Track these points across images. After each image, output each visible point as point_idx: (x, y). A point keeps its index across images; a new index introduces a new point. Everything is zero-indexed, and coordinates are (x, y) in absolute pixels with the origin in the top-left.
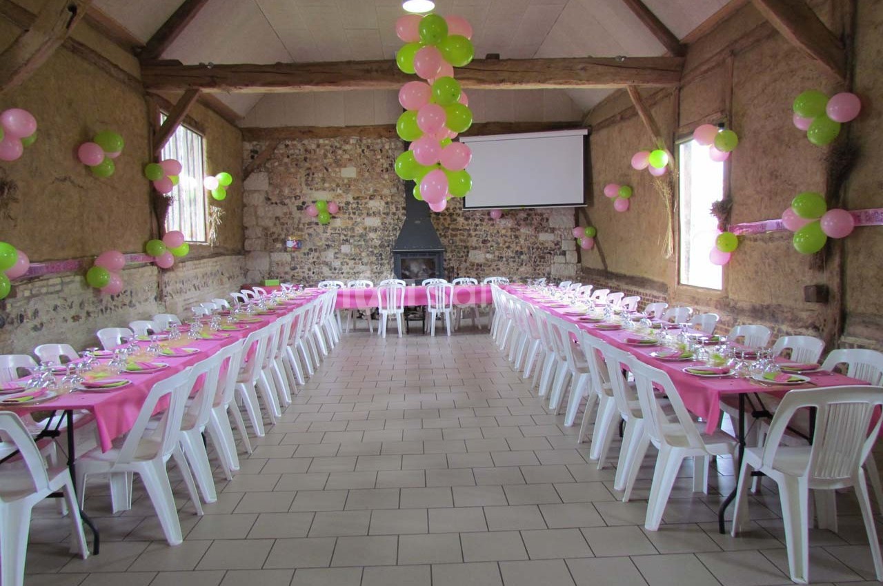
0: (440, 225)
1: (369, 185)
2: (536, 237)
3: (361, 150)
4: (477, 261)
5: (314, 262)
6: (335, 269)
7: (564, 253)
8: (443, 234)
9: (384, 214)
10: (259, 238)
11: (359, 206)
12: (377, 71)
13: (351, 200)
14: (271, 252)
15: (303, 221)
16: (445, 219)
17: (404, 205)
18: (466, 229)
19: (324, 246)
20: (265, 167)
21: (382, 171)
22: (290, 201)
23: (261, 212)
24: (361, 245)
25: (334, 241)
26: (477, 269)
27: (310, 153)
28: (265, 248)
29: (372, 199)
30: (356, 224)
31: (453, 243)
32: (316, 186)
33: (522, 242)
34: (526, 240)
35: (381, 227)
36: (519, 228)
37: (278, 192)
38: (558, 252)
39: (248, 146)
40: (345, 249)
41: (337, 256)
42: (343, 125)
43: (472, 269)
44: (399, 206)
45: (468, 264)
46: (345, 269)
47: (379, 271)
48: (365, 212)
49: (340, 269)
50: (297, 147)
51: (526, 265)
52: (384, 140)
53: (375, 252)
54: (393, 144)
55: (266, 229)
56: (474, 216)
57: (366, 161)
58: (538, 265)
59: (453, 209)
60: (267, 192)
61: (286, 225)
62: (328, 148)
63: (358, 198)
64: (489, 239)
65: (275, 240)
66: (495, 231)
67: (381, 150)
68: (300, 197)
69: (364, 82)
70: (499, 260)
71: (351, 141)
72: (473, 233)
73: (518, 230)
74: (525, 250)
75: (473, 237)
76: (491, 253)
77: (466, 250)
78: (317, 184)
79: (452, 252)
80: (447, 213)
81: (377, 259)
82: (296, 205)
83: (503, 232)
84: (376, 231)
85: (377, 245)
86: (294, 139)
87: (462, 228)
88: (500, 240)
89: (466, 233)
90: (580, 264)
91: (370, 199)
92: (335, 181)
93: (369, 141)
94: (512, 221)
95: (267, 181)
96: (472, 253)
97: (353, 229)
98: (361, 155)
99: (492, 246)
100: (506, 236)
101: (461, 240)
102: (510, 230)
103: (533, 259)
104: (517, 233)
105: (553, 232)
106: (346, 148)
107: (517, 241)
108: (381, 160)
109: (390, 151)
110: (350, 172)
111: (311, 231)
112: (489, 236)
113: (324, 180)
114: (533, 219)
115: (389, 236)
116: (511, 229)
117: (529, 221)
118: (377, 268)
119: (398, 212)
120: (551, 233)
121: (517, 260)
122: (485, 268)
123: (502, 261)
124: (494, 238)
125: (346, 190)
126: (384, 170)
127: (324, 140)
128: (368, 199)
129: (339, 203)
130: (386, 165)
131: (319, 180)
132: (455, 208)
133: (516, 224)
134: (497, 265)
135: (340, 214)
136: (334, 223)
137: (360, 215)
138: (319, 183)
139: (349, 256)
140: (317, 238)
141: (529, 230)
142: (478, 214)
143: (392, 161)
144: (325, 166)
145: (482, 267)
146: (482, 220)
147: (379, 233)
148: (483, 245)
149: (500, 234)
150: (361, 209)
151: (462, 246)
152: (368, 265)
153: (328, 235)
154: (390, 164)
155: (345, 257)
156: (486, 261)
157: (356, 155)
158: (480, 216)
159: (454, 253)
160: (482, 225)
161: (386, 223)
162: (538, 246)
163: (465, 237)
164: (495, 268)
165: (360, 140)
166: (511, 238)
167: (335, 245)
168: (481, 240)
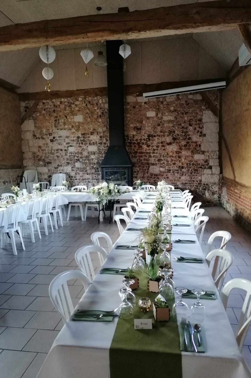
0: (132, 150)
1: (91, 126)
2: (192, 157)
3: (85, 104)
4: (155, 173)
6: (72, 177)
7: (211, 168)
8: (134, 155)
9: (99, 143)
10: (31, 159)
11: (85, 139)
12: (36, 30)
13: (80, 136)
14: (37, 167)
15: (54, 149)
18: (148, 152)
19: (66, 163)
20: (33, 117)
22: (47, 137)
23: (31, 143)
24: (87, 162)
25: (71, 160)
26: (154, 178)
27: (57, 107)
28: (34, 165)
30: (83, 150)
31: (140, 161)
32: (60, 127)
33: (183, 160)
34: (185, 159)
35: (98, 151)
36: (181, 151)
37: (39, 131)
38: (207, 167)
39: (23, 104)
40: (78, 165)
41: (73, 169)
42: (75, 89)
43: (151, 177)
44: (108, 139)
45: (149, 174)
46: (78, 177)
48: (88, 142)
49: (75, 177)
50: (49, 104)
51: (185, 175)
52: (99, 97)
53: (95, 166)
54: (104, 100)
55: (34, 153)
56: (153, 144)
57: (88, 111)
58: (193, 175)
59: (140, 140)
60: (34, 132)
61: (45, 151)
62: (67, 104)
63: (84, 134)
64: (162, 158)
65: (39, 160)
66: (166, 154)
67: (97, 104)
68: (51, 134)
69: (28, 40)
70: (168, 172)
71: (80, 99)
72: (152, 155)
74: (185, 165)
75: (152, 158)
76: (163, 168)
77: (147, 166)
79: (139, 167)
80: (136, 143)
81: (96, 171)
82: (49, 139)
83: (171, 154)
84: (95, 154)
85: (96, 162)
86: (48, 99)
87: (146, 152)
88: (169, 159)
89: (148, 155)
90: (221, 175)
91: (91, 134)
92: (70, 124)
93: (90, 98)
94: (176, 147)
95: (33, 125)
96: (151, 167)
97: (81, 153)
98: (85, 108)
99: (164, 163)
100: (173, 157)
101: (145, 160)
103: (190, 172)
104: (180, 154)
105: (204, 154)
106: (77, 104)
107: (180, 159)
108: (97, 110)
109: (102, 104)
110: (79, 118)
111: (58, 154)
112: (162, 157)
113: (65, 124)
114: (190, 145)
116: (176, 152)
117: (187, 147)
118: (95, 176)
119: (107, 142)
120: (202, 154)
121: (180, 172)
122: (159, 177)
123: (170, 173)
124: (165, 158)
125: (77, 129)
126: (99, 117)
127: (64, 99)
128: (90, 135)
129: (74, 137)
130: (100, 113)
131: (62, 124)
132: (141, 139)
133: (179, 149)
134: (166, 175)
135: (74, 144)
136: (71, 149)
137: (85, 144)
138: (62, 125)
139: (80, 169)
140: (62, 159)
141: (188, 153)
142: (155, 143)
143: (103, 111)
144: (65, 115)
145: (158, 176)
146: (158, 147)
147: (96, 155)
148: (158, 162)
149: (169, 155)
150: (86, 140)
151: (145, 163)
152: (91, 175)
153: (68, 156)
154: (102, 112)
155: (78, 170)
156: (160, 172)
157: (83, 108)
158: (156, 144)
159: (141, 168)
160: (157, 150)
161: (100, 149)
162: (193, 163)
163: (147, 157)
164: (166, 177)
165: (85, 98)
166: (176, 158)
167: (71, 163)
168: (157, 159)
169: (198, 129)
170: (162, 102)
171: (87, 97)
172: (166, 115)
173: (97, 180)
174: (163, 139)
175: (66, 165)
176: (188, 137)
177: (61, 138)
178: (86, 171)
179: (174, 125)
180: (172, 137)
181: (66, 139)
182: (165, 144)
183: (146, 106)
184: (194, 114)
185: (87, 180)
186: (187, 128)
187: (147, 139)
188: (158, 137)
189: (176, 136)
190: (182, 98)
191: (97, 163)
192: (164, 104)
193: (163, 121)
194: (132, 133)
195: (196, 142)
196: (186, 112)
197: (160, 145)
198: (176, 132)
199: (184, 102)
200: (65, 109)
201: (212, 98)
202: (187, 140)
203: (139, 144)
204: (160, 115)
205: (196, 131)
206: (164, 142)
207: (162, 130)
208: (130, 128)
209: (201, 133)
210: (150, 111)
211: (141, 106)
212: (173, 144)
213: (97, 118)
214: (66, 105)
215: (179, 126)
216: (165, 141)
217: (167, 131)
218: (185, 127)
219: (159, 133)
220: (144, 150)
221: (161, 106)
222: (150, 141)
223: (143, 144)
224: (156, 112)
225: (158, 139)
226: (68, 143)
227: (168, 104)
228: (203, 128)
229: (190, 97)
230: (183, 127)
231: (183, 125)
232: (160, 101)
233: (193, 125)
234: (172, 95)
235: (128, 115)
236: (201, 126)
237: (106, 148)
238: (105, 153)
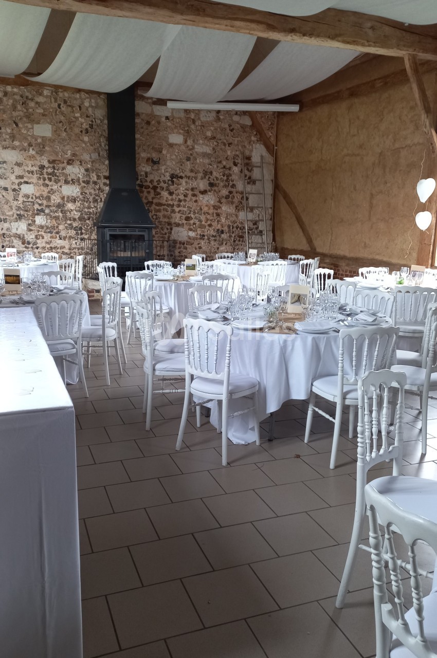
0: (144, 199)
1: (67, 147)
2: (236, 216)
3: (57, 104)
4: (180, 239)
5: (4, 234)
6: (29, 243)
7: (261, 233)
9: (84, 182)
11: (56, 171)
13: (46, 164)
16: (149, 192)
17: (107, 174)
18: (170, 204)
19: (15, 216)
21: (81, 132)
24: (58, 217)
25: (26, 211)
26: (179, 248)
29: (71, 164)
30: (52, 192)
31: (156, 219)
32: (3, 143)
33: (223, 220)
34: (227, 218)
35: (81, 197)
36: (221, 205)
38: (256, 232)
40: (40, 220)
41: (31, 228)
44: (101, 175)
45: (171, 242)
46: (41, 243)
47: (78, 246)
48: (62, 178)
49: (35, 243)
51: (226, 244)
52: (83, 95)
53: (75, 225)
54: (93, 101)
56: (179, 191)
57: (62, 119)
58: (237, 245)
59: (157, 182)
62: (17, 97)
63: (53, 162)
64: (192, 216)
66: (198, 208)
67: (80, 107)
70: (201, 239)
71: (45, 92)
72: (177, 209)
73: (220, 208)
74: (226, 229)
75: (177, 214)
76: (194, 231)
77: (169, 227)
78: (5, 141)
80: (151, 186)
81: (77, 234)
83: (205, 209)
84: (75, 202)
85: (77, 217)
87: (166, 203)
88: (203, 218)
89: (169, 209)
90: (274, 244)
91: (68, 163)
92: (26, 138)
93: (66, 95)
94: (214, 198)
96: (175, 229)
97: (48, 198)
98: (56, 112)
99: (194, 224)
100: (208, 214)
101: (165, 216)
102: (212, 208)
103: (233, 239)
104: (219, 211)
105: (252, 212)
106: (39, 101)
107: (219, 219)
108: (80, 119)
109: (90, 109)
110: (44, 130)
112: (192, 213)
113: (13, 137)
114: (234, 196)
115: (89, 207)
116: (214, 206)
117: (230, 199)
118: (76, 243)
119: (99, 181)
120: (250, 212)
121: (218, 238)
122: (188, 246)
123: (203, 239)
124: (197, 215)
125: (40, 151)
126: (84, 132)
127: (12, 88)
128: (65, 164)
129: (32, 166)
130: (86, 125)
131: (8, 137)
132: (159, 181)
133: (218, 202)
134: (199, 244)
135: (34, 179)
136: (27, 189)
137: (57, 182)
138: (7, 140)
139: (45, 228)
140: (6, 207)
141: (230, 209)
142: (182, 189)
143: (92, 121)
144: (14, 119)
145: (185, 245)
146: (185, 196)
147: (78, 204)
148: (186, 222)
149: (203, 211)
150: (57, 174)
151: (165, 222)
152: (67, 239)
153: (19, 202)
154: (90, 124)
155: (40, 230)
156: (189, 238)
157: (51, 110)
158: (184, 191)
159: (158, 230)
160: (185, 201)
161: (86, 193)
162: (238, 225)
163: (169, 213)
164: (198, 247)
165: (56, 93)
166: (213, 216)
167: (28, 215)
168: (184, 216)
169: (245, 171)
170: (194, 122)
171: (60, 90)
172: (199, 144)
173: (78, 249)
174: (195, 184)
175: (16, 218)
176: (231, 183)
177: (5, 165)
178: (58, 233)
179: (211, 162)
180: (208, 182)
181: (16, 168)
182: (196, 192)
183: (169, 124)
184: (240, 148)
185: (59, 250)
186: (230, 169)
187: (169, 180)
188: (187, 180)
189: (214, 180)
190: (224, 119)
191: (79, 218)
192: (197, 124)
193: (195, 153)
194: (144, 169)
195: (242, 193)
196: (230, 142)
197: (190, 193)
198: (214, 174)
199: (227, 126)
200: (14, 108)
201: (265, 126)
202: (230, 189)
203: (155, 188)
204: (190, 142)
205: (243, 175)
206: (196, 188)
207: (193, 168)
208: (140, 159)
209: (250, 178)
210: (174, 133)
211: (159, 123)
212: (209, 193)
213: (80, 133)
214: (15, 100)
215: (219, 165)
216: (197, 186)
217: (200, 170)
218: (228, 166)
219: (189, 174)
220: (163, 199)
221: (193, 127)
222: (173, 185)
223: (162, 188)
224: (184, 136)
225: (186, 182)
226: (21, 177)
227: (203, 126)
228: (252, 171)
229: (236, 118)
230: (224, 167)
231: (224, 163)
232: (190, 118)
233: (238, 165)
234: (210, 111)
235: (137, 136)
236: (250, 168)
237: (97, 192)
238: (95, 201)
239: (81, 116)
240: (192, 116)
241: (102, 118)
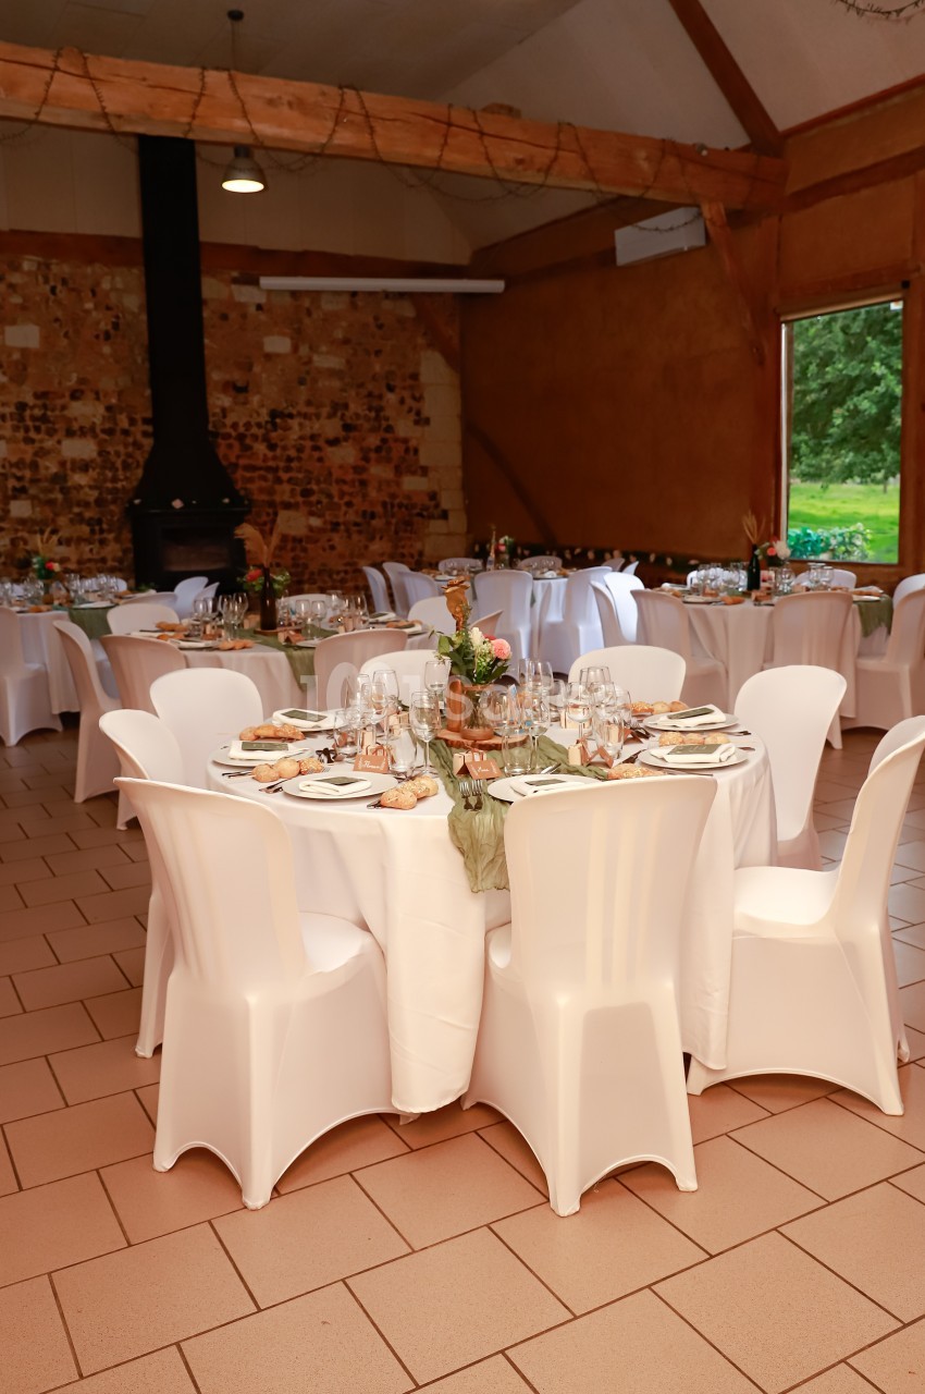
1: (70, 367)
2: (398, 484)
3: (48, 287)
4: (293, 534)
7: (444, 515)
9: (104, 431)
11: (49, 413)
13: (31, 401)
17: (149, 414)
18: (270, 467)
21: (97, 337)
24: (55, 501)
26: (293, 550)
29: (78, 399)
30: (42, 452)
31: (247, 496)
33: (373, 493)
34: (379, 489)
35: (99, 460)
36: (367, 465)
38: (435, 514)
40: (19, 508)
41: (3, 524)
43: (284, 548)
44: (138, 416)
45: (278, 538)
47: (96, 557)
48: (60, 426)
51: (380, 538)
52: (98, 268)
53: (88, 515)
54: (118, 279)
56: (286, 442)
57: (59, 314)
58: (402, 539)
59: (244, 425)
63: (44, 395)
64: (315, 487)
66: (325, 473)
67: (94, 293)
70: (332, 530)
71: (26, 266)
72: (285, 476)
73: (366, 469)
74: (379, 509)
75: (285, 485)
76: (319, 516)
77: (271, 511)
80: (234, 434)
81: (93, 532)
83: (336, 474)
84: (87, 470)
85: (92, 499)
87: (264, 464)
88: (334, 490)
89: (270, 476)
90: (470, 536)
91: (73, 398)
93: (66, 269)
94: (354, 452)
96: (283, 515)
97: (34, 466)
98: (47, 301)
99: (319, 502)
100: (344, 482)
101: (261, 490)
102: (351, 471)
103: (393, 528)
104: (364, 476)
105: (426, 475)
106: (14, 282)
107: (364, 491)
108: (94, 314)
109: (113, 295)
110: (24, 336)
112: (314, 481)
114: (391, 449)
115: (115, 480)
116: (352, 468)
117: (383, 454)
119: (133, 429)
120: (421, 476)
121: (364, 528)
122: (309, 546)
123: (338, 531)
124: (322, 485)
125: (18, 376)
126: (102, 337)
128: (67, 399)
129: (3, 405)
130: (106, 324)
132: (248, 425)
133: (362, 459)
134: (329, 541)
135: (7, 430)
137: (51, 433)
139: (29, 524)
141: (385, 471)
142: (294, 435)
143: (117, 317)
145: (304, 544)
146: (300, 449)
147: (93, 473)
148: (303, 499)
149: (334, 478)
150: (52, 419)
151: (263, 501)
152: (73, 545)
154: (113, 323)
155: (20, 527)
156: (311, 531)
157: (38, 298)
158: (296, 440)
160: (300, 459)
161: (109, 453)
162: (401, 502)
163: (269, 483)
164: (327, 545)
165: (48, 266)
166: (354, 486)
168: (298, 489)
169: (409, 402)
170: (309, 313)
171: (54, 261)
172: (321, 353)
173: (97, 562)
174: (317, 426)
176: (384, 424)
178: (54, 532)
179: (346, 385)
180: (341, 423)
182: (321, 443)
183: (263, 317)
184: (397, 358)
186: (380, 397)
187: (267, 422)
188: (302, 420)
189: (351, 418)
190: (364, 307)
191: (95, 501)
192: (315, 316)
193: (314, 371)
194: (219, 403)
195: (405, 441)
196: (377, 349)
197: (308, 444)
198: (352, 407)
199: (370, 320)
201: (440, 319)
202: (383, 434)
203: (241, 438)
204: (304, 350)
205: (406, 408)
206: (320, 435)
207: (312, 399)
208: (211, 383)
209: (418, 413)
210: (273, 334)
211: (244, 316)
212: (344, 444)
213: (95, 339)
215: (360, 390)
216: (320, 431)
217: (325, 400)
218: (376, 392)
219: (305, 409)
220: (258, 458)
221: (307, 321)
222: (275, 430)
223: (255, 438)
224: (292, 338)
225: (301, 425)
227: (327, 320)
228: (422, 401)
229: (387, 305)
230: (370, 395)
231: (370, 387)
232: (302, 306)
233: (397, 390)
234: (337, 293)
235: (206, 341)
236: (417, 395)
237: (130, 449)
238: (126, 466)
239: (96, 307)
240: (307, 303)
241: (136, 310)
